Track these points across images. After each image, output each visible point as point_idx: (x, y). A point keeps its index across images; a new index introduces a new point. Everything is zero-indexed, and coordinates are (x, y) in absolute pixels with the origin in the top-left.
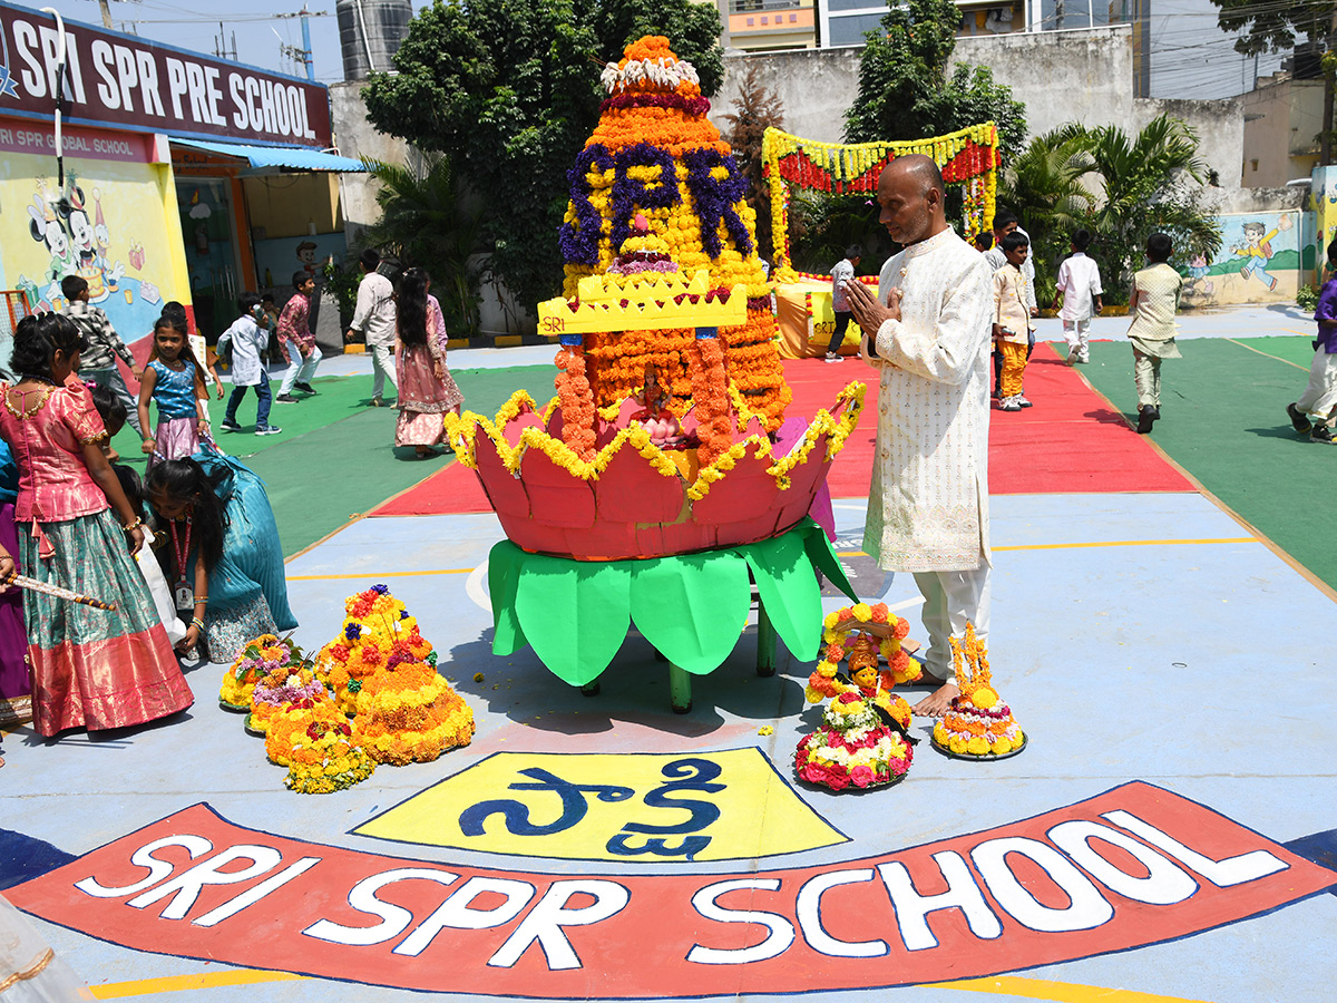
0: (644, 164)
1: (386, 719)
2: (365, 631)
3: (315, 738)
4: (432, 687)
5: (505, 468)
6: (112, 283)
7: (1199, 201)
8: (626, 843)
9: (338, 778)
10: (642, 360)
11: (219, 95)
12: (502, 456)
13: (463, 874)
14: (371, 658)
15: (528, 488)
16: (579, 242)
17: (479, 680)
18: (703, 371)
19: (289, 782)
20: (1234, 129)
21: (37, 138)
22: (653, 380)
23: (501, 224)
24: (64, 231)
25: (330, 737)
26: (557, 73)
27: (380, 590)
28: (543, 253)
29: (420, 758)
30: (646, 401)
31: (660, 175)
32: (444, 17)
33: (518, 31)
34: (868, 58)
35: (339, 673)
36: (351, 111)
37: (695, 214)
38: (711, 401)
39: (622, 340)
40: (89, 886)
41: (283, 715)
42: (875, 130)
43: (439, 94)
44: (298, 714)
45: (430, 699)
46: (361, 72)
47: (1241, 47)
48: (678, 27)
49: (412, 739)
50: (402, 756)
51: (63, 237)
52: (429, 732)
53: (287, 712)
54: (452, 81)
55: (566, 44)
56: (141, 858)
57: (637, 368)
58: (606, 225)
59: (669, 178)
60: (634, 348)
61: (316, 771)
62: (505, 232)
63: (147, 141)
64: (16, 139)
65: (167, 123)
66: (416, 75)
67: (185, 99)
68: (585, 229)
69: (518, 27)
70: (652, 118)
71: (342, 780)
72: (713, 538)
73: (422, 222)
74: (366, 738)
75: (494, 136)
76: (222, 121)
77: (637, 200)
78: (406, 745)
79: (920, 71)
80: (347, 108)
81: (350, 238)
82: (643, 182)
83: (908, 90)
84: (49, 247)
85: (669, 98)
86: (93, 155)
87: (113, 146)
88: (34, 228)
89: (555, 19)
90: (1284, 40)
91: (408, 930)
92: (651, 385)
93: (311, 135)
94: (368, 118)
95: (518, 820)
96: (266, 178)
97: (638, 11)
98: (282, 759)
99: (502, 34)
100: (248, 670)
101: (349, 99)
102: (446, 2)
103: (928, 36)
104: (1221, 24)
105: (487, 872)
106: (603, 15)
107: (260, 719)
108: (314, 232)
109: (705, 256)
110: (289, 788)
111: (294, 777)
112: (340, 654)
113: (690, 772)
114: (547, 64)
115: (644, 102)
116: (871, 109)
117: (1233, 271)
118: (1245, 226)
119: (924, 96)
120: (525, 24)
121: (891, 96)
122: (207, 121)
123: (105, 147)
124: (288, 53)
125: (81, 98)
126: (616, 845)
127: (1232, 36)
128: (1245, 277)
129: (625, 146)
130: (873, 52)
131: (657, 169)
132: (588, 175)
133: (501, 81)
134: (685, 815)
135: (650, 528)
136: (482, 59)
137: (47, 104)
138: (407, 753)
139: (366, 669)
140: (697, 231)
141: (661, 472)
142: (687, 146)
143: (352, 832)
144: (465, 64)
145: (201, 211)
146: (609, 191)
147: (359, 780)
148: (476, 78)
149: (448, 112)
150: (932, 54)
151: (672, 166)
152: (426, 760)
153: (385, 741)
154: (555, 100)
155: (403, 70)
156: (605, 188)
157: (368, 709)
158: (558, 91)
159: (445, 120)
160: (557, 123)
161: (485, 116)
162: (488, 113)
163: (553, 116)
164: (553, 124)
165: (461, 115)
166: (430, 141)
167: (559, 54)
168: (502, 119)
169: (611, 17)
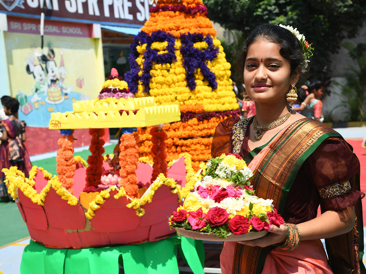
0: (159, 41)
6: (66, 94)
11: (130, 4)
21: (33, 27)
24: (43, 70)
31: (167, 47)
37: (183, 67)
51: (42, 73)
58: (141, 73)
59: (171, 48)
63: (90, 27)
64: (22, 27)
65: (101, 19)
67: (111, 7)
77: (153, 60)
84: (35, 77)
85: (177, 7)
86: (61, 34)
87: (72, 30)
88: (28, 68)
115: (164, 9)
122: (122, 17)
123: (68, 30)
125: (56, 7)
129: (153, 32)
131: (165, 44)
132: (137, 47)
135: (73, 232)
137: (38, 10)
140: (184, 76)
142: (183, 31)
145: (122, 61)
146: (144, 55)
151: (173, 42)
159: (236, 14)
160: (295, 13)
161: (257, 11)
162: (260, 10)
163: (291, 10)
164: (292, 14)
165: (245, 11)
166: (229, 25)
168: (266, 12)
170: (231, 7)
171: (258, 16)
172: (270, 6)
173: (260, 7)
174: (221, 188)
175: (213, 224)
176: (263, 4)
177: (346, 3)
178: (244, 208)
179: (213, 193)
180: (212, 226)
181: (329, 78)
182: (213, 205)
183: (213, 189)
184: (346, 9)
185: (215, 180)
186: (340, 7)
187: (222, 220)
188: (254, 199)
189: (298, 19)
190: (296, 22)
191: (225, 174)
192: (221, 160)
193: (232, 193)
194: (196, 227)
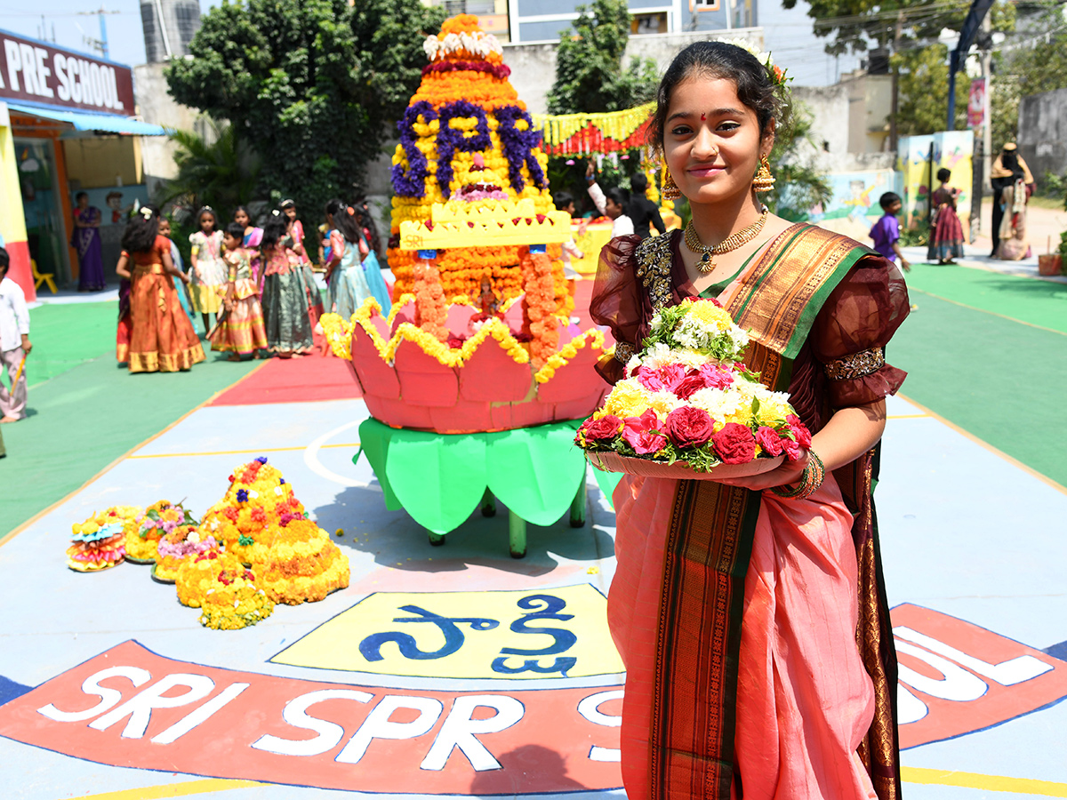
0: (462, 116)
1: (282, 567)
2: (253, 495)
3: (226, 583)
4: (318, 539)
5: (381, 358)
7: (816, 163)
8: (506, 663)
9: (248, 616)
10: (461, 274)
11: (47, 72)
12: (378, 348)
13: (378, 693)
14: (259, 517)
15: (400, 375)
16: (408, 179)
17: (340, 535)
18: (536, 280)
19: (205, 620)
20: (841, 107)
22: (488, 288)
23: (276, 178)
25: (239, 583)
26: (321, 60)
27: (262, 461)
28: (310, 202)
29: (311, 599)
30: (483, 305)
31: (477, 126)
32: (231, 15)
33: (289, 27)
34: (563, 51)
35: (231, 530)
36: (152, 88)
37: (504, 157)
38: (543, 304)
39: (445, 258)
40: (50, 712)
41: (192, 565)
42: (569, 107)
43: (227, 75)
44: (206, 564)
45: (318, 550)
46: (159, 56)
47: (828, 50)
48: (417, 25)
49: (304, 583)
50: (296, 597)
52: (317, 577)
53: (196, 562)
54: (238, 64)
55: (328, 37)
56: (90, 686)
57: (457, 281)
58: (432, 166)
59: (483, 129)
60: (454, 265)
61: (228, 610)
62: (279, 184)
65: (6, 93)
66: (208, 59)
67: (20, 75)
68: (415, 169)
69: (290, 23)
70: (468, 81)
71: (250, 618)
72: (551, 413)
73: (211, 176)
74: (266, 584)
75: (269, 108)
76: (49, 93)
78: (299, 589)
79: (605, 61)
80: (151, 86)
81: (151, 190)
82: (462, 131)
83: (597, 76)
85: (481, 65)
89: (317, 17)
90: (860, 45)
91: (344, 741)
92: (486, 292)
93: (119, 106)
94: (169, 93)
95: (408, 647)
96: (81, 140)
97: (384, 12)
98: (193, 602)
99: (276, 27)
100: (150, 530)
101: (150, 78)
102: (232, 1)
103: (610, 36)
104: (815, 32)
105: (396, 691)
106: (356, 16)
107: (165, 569)
108: (120, 183)
109: (512, 191)
110: (204, 625)
111: (210, 617)
112: (231, 515)
113: (540, 606)
114: (313, 53)
115: (461, 67)
116: (565, 91)
117: (842, 216)
118: (851, 183)
119: (609, 80)
120: (295, 21)
121: (584, 81)
122: (38, 92)
124: (89, 43)
126: (498, 665)
127: (823, 41)
128: (851, 220)
129: (447, 103)
130: (566, 48)
131: (473, 121)
132: (415, 125)
133: (276, 65)
134: (549, 641)
135: (502, 407)
136: (261, 47)
138: (300, 595)
139: (255, 526)
140: (506, 171)
141: (516, 359)
142: (496, 103)
143: (269, 661)
144: (248, 51)
145: (31, 166)
146: (434, 138)
147: (263, 618)
148: (257, 63)
149: (234, 89)
150: (612, 48)
151: (484, 118)
152: (316, 600)
153: (282, 586)
154: (319, 81)
155: (197, 55)
156: (429, 136)
157: (265, 559)
158: (321, 74)
159: (231, 96)
160: (321, 99)
161: (263, 93)
162: (266, 91)
163: (317, 93)
164: (317, 100)
165: (244, 92)
166: (218, 112)
167: (323, 44)
168: (277, 95)
169: (363, 16)
170: (225, 83)
171: (263, 99)
172: (283, 85)
173: (266, 86)
174: (686, 369)
175: (682, 443)
176: (272, 82)
177: (398, 89)
178: (740, 408)
179: (671, 380)
180: (681, 447)
181: (364, 197)
182: (675, 404)
183: (671, 371)
184: (397, 97)
185: (674, 352)
186: (389, 93)
187: (702, 432)
188: (760, 390)
189: (327, 108)
190: (325, 112)
191: (695, 341)
192: (685, 311)
193: (712, 378)
194: (645, 451)
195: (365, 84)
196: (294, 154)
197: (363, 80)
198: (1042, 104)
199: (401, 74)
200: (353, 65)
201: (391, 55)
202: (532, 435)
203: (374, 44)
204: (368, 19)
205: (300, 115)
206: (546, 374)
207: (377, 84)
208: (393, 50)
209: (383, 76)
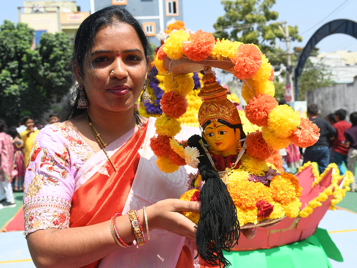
26: (25, 66)
55: (29, 56)
69: (10, 50)
89: (23, 48)
99: (3, 52)
106: (42, 48)
114: (21, 63)
120: (13, 49)
133: (3, 68)
154: (24, 76)
158: (25, 72)
163: (24, 81)
164: (24, 84)
167: (27, 59)
168: (5, 81)
169: (45, 48)
172: (7, 77)
176: (2, 76)
177: (61, 80)
186: (57, 82)
189: (28, 88)
190: (27, 90)
195: (46, 77)
196: (11, 108)
197: (45, 76)
198: (315, 94)
199: (63, 73)
200: (41, 69)
201: (58, 65)
202: (293, 249)
203: (50, 60)
204: (47, 50)
205: (15, 91)
206: (308, 212)
207: (52, 78)
208: (59, 63)
209: (54, 74)
